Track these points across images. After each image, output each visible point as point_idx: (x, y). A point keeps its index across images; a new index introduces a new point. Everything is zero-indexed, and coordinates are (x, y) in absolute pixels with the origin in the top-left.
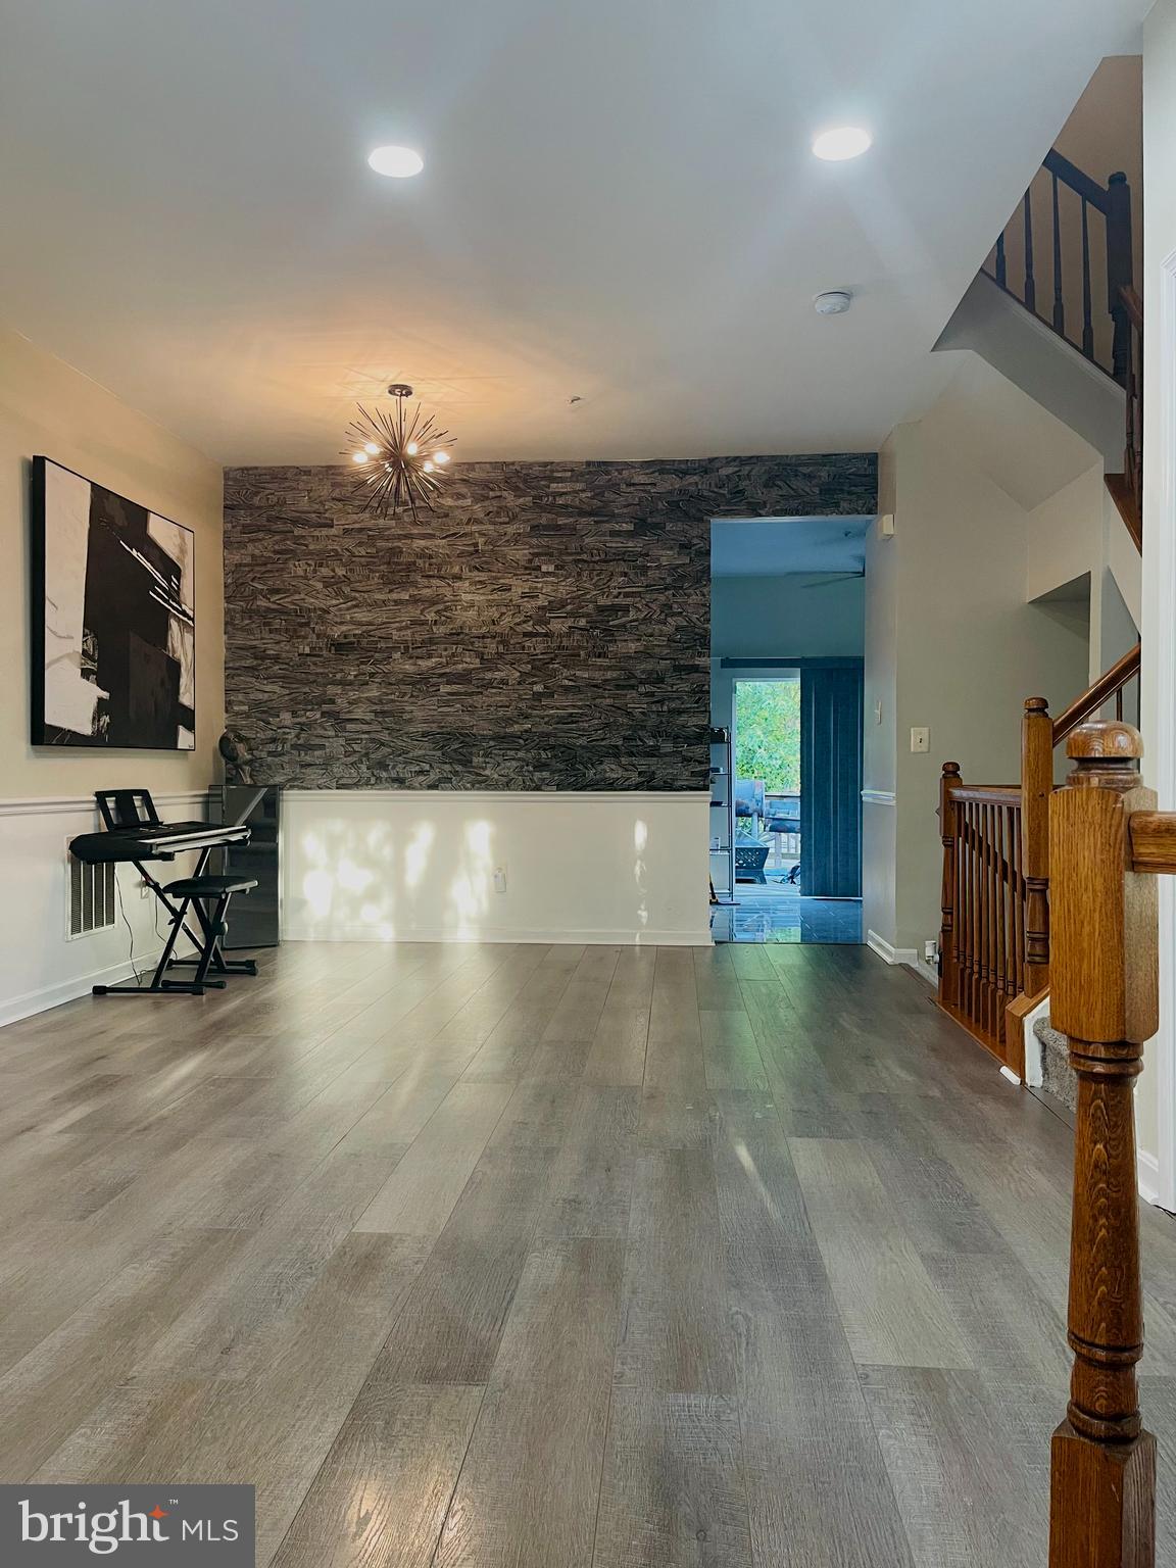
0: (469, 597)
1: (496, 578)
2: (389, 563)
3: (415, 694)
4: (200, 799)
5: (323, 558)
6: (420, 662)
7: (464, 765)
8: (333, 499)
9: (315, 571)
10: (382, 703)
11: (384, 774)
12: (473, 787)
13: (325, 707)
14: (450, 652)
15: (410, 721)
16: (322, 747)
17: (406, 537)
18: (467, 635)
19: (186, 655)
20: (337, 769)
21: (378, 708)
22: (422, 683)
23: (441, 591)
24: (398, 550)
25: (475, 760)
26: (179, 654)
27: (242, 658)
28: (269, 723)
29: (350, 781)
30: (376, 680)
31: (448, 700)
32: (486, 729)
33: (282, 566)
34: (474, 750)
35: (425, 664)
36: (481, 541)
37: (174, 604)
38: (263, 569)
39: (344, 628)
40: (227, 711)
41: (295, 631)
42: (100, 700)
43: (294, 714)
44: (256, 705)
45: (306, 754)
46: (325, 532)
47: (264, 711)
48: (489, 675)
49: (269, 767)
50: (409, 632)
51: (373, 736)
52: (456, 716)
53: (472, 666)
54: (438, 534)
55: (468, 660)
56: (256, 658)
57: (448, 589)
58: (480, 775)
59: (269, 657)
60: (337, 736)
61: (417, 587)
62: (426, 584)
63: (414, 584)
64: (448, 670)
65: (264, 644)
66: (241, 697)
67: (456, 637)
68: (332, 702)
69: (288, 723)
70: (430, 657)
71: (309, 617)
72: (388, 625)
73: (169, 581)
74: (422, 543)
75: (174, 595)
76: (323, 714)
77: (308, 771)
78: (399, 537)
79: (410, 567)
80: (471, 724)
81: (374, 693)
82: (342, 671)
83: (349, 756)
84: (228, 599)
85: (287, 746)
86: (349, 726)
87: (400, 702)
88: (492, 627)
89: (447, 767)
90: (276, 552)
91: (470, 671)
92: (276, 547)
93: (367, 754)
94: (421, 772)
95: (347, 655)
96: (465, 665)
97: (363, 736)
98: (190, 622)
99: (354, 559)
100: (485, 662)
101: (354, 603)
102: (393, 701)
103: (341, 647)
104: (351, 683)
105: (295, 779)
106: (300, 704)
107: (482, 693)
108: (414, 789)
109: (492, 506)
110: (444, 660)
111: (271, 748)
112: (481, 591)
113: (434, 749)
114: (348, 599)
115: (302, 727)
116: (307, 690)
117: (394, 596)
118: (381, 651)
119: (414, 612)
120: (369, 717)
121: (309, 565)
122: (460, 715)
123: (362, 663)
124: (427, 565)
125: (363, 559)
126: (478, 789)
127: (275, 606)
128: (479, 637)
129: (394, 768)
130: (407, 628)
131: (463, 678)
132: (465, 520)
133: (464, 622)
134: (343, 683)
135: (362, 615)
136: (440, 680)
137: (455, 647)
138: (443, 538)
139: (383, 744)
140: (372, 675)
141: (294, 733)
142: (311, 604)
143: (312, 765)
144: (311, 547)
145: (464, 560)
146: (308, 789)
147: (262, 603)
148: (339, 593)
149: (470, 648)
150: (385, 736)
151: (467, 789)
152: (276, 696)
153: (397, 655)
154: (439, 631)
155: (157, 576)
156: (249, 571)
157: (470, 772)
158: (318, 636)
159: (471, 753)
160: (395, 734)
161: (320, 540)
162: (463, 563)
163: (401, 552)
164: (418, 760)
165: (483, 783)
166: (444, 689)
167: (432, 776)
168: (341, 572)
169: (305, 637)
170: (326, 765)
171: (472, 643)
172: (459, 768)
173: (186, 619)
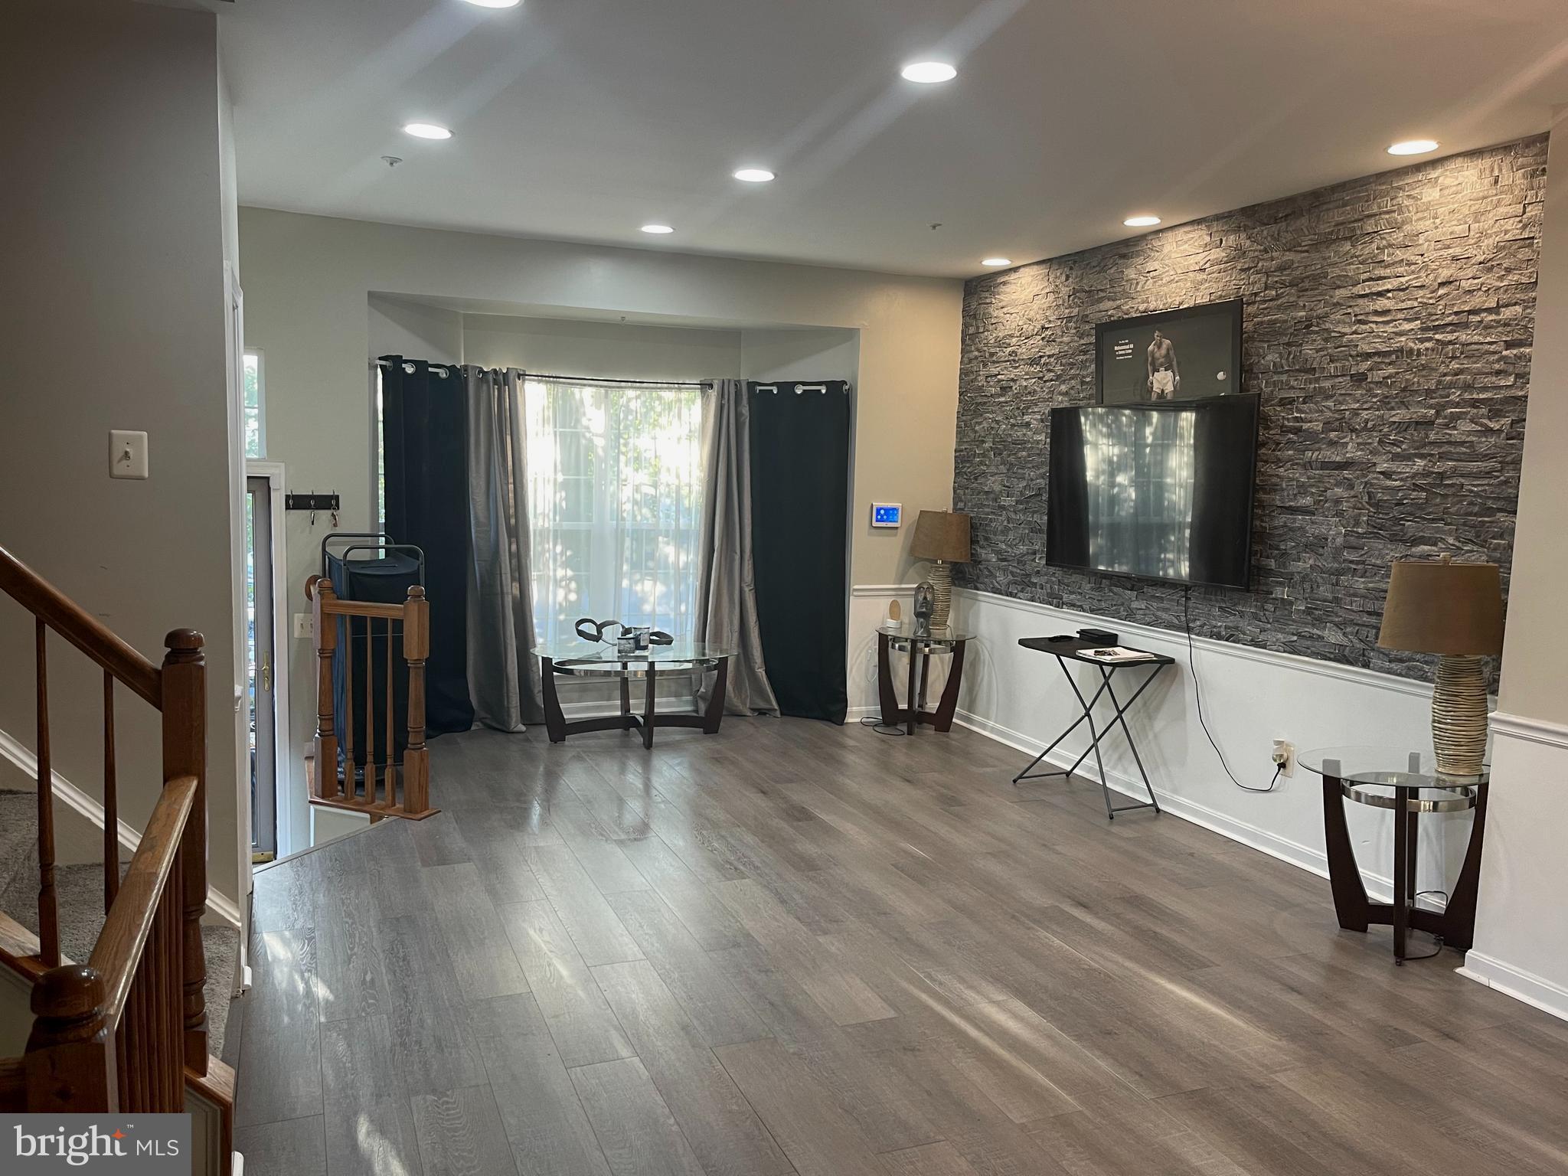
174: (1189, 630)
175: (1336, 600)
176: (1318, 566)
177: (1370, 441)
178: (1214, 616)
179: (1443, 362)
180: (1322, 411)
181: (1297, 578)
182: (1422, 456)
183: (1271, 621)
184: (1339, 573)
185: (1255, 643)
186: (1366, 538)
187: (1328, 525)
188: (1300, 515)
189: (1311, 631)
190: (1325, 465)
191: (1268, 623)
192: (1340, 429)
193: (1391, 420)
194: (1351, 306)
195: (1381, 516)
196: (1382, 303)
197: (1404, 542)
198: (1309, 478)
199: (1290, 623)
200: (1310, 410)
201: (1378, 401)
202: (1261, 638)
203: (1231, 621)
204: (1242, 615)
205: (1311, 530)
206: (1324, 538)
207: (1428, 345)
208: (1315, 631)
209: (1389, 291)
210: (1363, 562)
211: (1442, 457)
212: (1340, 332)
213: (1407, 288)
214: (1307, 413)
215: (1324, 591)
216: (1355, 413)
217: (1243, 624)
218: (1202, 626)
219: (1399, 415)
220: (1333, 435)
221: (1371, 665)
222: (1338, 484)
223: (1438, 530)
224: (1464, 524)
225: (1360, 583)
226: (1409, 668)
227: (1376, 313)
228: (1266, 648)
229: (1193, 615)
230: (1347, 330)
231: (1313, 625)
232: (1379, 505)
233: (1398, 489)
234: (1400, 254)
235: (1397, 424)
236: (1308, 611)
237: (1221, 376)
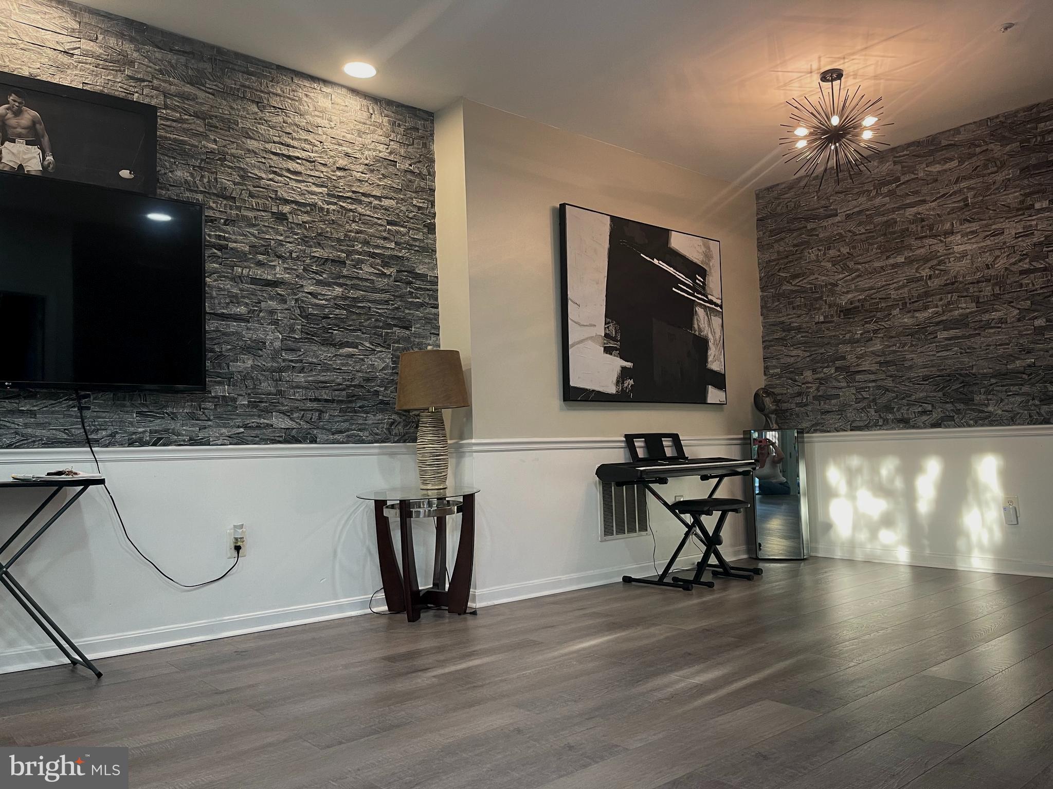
0: (962, 248)
1: (987, 225)
2: (885, 235)
3: (914, 343)
4: (739, 442)
5: (829, 243)
6: (917, 315)
7: (966, 404)
8: (836, 193)
9: (825, 254)
10: (885, 355)
11: (890, 416)
12: (976, 424)
13: (838, 363)
14: (945, 301)
15: (911, 367)
16: (837, 396)
17: (899, 208)
18: (961, 283)
19: (714, 333)
20: (850, 414)
21: (882, 359)
22: (921, 332)
23: (934, 248)
24: (892, 221)
25: (977, 398)
26: (706, 331)
27: (774, 332)
28: (796, 381)
29: (861, 424)
30: (879, 336)
31: (947, 345)
32: (984, 367)
33: (799, 255)
34: (975, 389)
35: (921, 316)
36: (970, 195)
37: (700, 296)
38: (786, 261)
39: (850, 296)
40: (765, 374)
41: (812, 304)
42: (624, 369)
43: (814, 371)
44: (786, 367)
45: (825, 403)
46: (831, 221)
47: (791, 371)
48: (986, 317)
49: (798, 416)
50: (906, 289)
51: (879, 383)
52: (955, 358)
53: (968, 310)
54: (928, 198)
55: (964, 305)
56: (784, 331)
57: (941, 245)
58: (983, 412)
59: (793, 329)
60: (849, 386)
61: (911, 249)
62: (920, 245)
63: (909, 248)
64: (944, 318)
65: (789, 319)
66: (774, 362)
67: (953, 286)
68: (844, 358)
69: (810, 379)
70: (926, 308)
71: (822, 292)
72: (885, 287)
73: (694, 279)
74: (914, 210)
75: (702, 289)
76: (837, 369)
77: (828, 417)
78: (893, 210)
79: (905, 233)
80: (971, 364)
81: (877, 346)
82: (850, 331)
83: (859, 402)
84: (763, 289)
85: (810, 398)
86: (858, 377)
87: (901, 352)
88: (986, 271)
89: (949, 407)
90: (795, 246)
91: (967, 315)
92: (795, 242)
93: (874, 400)
94: (924, 412)
95: (854, 318)
96: (961, 311)
97: (870, 385)
98: (718, 309)
99: (855, 238)
100: (980, 305)
101: (857, 273)
102: (895, 352)
103: (848, 312)
104: (858, 341)
105: (817, 424)
106: (817, 363)
107: (979, 334)
108: (919, 428)
109: (978, 161)
110: (940, 309)
111: (798, 400)
112: (973, 241)
113: (935, 391)
114: (852, 271)
115: (821, 381)
116: (823, 351)
117: (891, 261)
118: (881, 310)
119: (911, 272)
120: (875, 367)
121: (820, 250)
122: (958, 358)
123: (866, 323)
124: (919, 228)
125: (863, 236)
126: (982, 425)
127: (796, 288)
128: (972, 283)
129: (898, 410)
130: (903, 286)
131: (961, 322)
132: (953, 179)
133: (958, 272)
134: (852, 342)
135: (864, 283)
136: (937, 328)
137: (950, 296)
138: (933, 201)
139: (887, 390)
140: (875, 332)
141: (814, 386)
142: (823, 281)
143: (828, 412)
144: (821, 236)
145: (954, 216)
146: (828, 432)
147: (787, 287)
148: (845, 268)
149: (965, 294)
150: (889, 383)
151: (969, 426)
152: (800, 359)
153: (896, 312)
154: (935, 283)
155: (681, 276)
156: (776, 265)
157: (973, 410)
158: (830, 306)
159: (972, 392)
160: (898, 381)
161: (828, 228)
162: (953, 219)
163: (896, 222)
164: (919, 402)
165: (986, 419)
166: (942, 335)
167: (935, 415)
168: (845, 250)
169: (820, 309)
170: (841, 411)
171: (967, 290)
172: (961, 406)
173: (713, 306)
174: (89, 443)
175: (280, 393)
176: (258, 366)
177: (295, 267)
178: (131, 423)
179: (347, 222)
180: (245, 235)
181: (237, 377)
182: (340, 285)
183: (212, 418)
184: (280, 370)
185: (193, 442)
186: (302, 342)
187: (265, 331)
188: (235, 322)
189: (258, 421)
190: (254, 281)
191: (209, 420)
192: (266, 253)
193: (312, 254)
194: (265, 158)
195: (312, 326)
196: (292, 165)
197: (334, 345)
198: (241, 290)
199: (234, 417)
200: (234, 232)
201: (298, 238)
202: (201, 435)
203: (157, 424)
204: (174, 417)
205: (247, 335)
206: (262, 342)
207: (333, 207)
208: (262, 421)
209: (298, 158)
210: (301, 361)
211: (355, 287)
212: (256, 175)
213: (314, 162)
214: (230, 234)
215: (266, 386)
216: (280, 244)
217: (172, 425)
218: (113, 435)
219: (318, 252)
220: (260, 257)
221: (318, 440)
222: (271, 298)
223: (358, 337)
224: (375, 334)
225: (301, 378)
226: (348, 436)
227: (288, 170)
228: (209, 445)
229: (94, 425)
230: (264, 176)
231: (259, 416)
232: (307, 317)
233: (323, 306)
234: (304, 135)
235: (323, 260)
236: (253, 405)
237: (125, 174)
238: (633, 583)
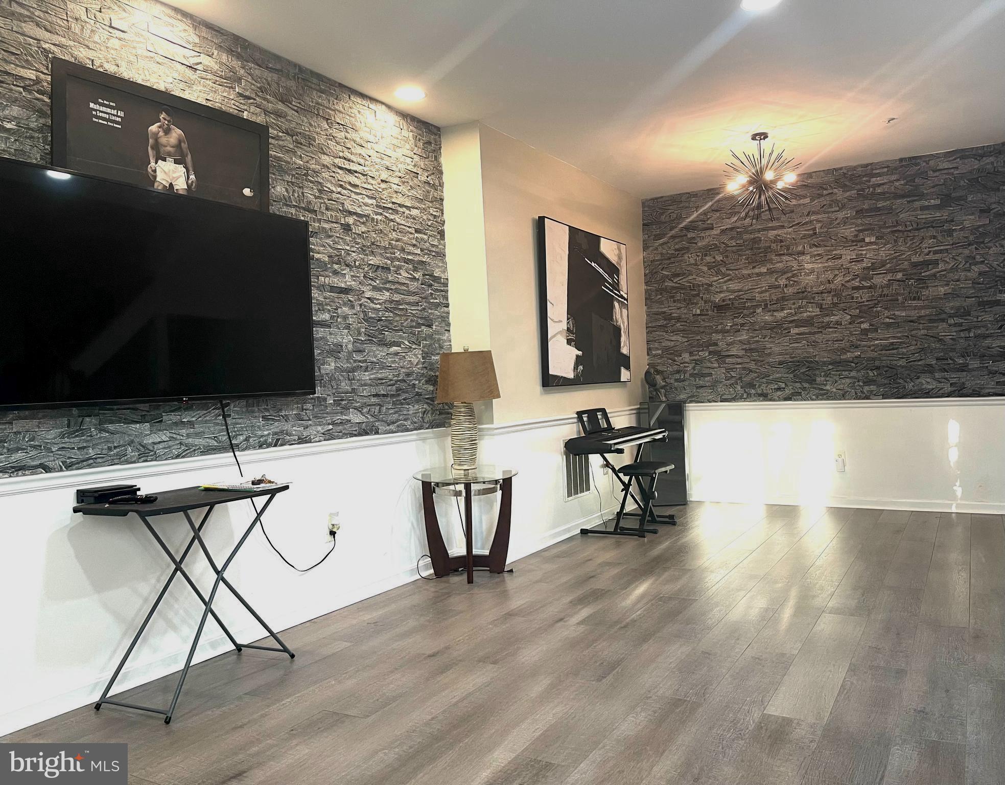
0: (810, 266)
1: (829, 251)
2: (752, 249)
3: (773, 336)
4: (635, 412)
5: (707, 250)
6: (775, 314)
7: (810, 383)
8: (713, 211)
9: (702, 260)
10: (750, 344)
11: (753, 391)
12: (817, 399)
13: (711, 348)
14: (797, 306)
15: (770, 354)
16: (710, 374)
17: (763, 230)
18: (809, 292)
19: (623, 323)
20: (720, 389)
21: (747, 347)
22: (777, 328)
23: (789, 264)
24: (758, 239)
25: (818, 379)
26: (620, 322)
27: (656, 320)
28: (675, 361)
29: (729, 397)
30: (745, 328)
31: (797, 338)
32: (825, 357)
33: (680, 258)
34: (817, 372)
35: (780, 315)
36: (818, 225)
37: (616, 292)
38: (668, 262)
39: (722, 295)
40: (648, 354)
41: (690, 300)
42: (577, 356)
43: (691, 354)
44: (666, 349)
45: (700, 380)
46: (708, 233)
47: (672, 353)
48: (826, 319)
49: (676, 389)
50: (767, 294)
51: (744, 366)
52: (803, 349)
53: (814, 314)
54: (786, 225)
55: (811, 309)
56: (665, 320)
57: (794, 262)
58: (822, 389)
59: (673, 318)
60: (720, 367)
61: (772, 263)
62: (779, 260)
63: (771, 261)
64: (796, 318)
65: (670, 310)
66: (656, 345)
67: (803, 294)
68: (716, 344)
69: (687, 360)
70: (783, 309)
71: (699, 290)
72: (752, 291)
73: (613, 278)
74: (775, 232)
75: (616, 286)
76: (710, 353)
77: (701, 390)
78: (759, 231)
79: (768, 250)
80: (814, 354)
81: (744, 337)
82: (722, 323)
83: (728, 380)
84: (646, 283)
85: (687, 375)
86: (727, 360)
87: (762, 342)
88: (828, 285)
89: (798, 385)
90: (676, 250)
91: (812, 318)
92: (677, 247)
93: (740, 378)
94: (779, 389)
95: (725, 313)
96: (808, 313)
97: (738, 366)
98: (626, 302)
99: (728, 249)
100: (822, 310)
101: (729, 278)
102: (758, 341)
103: (721, 308)
104: (728, 331)
105: (693, 396)
106: (694, 347)
107: (821, 332)
108: (774, 400)
109: (825, 201)
110: (793, 311)
111: (677, 376)
112: (819, 261)
113: (787, 373)
114: (724, 275)
115: (697, 362)
116: (699, 337)
117: (757, 270)
118: (748, 308)
119: (771, 280)
120: (741, 353)
121: (698, 256)
122: (806, 349)
123: (735, 317)
124: (779, 247)
125: (734, 248)
126: (821, 400)
127: (677, 285)
128: (817, 293)
129: (759, 387)
130: (766, 291)
131: (808, 322)
132: (806, 213)
133: (807, 283)
134: (724, 332)
135: (733, 286)
136: (790, 325)
137: (800, 301)
138: (789, 228)
139: (751, 371)
140: (742, 325)
141: (691, 366)
142: (700, 281)
143: (702, 387)
144: (699, 244)
145: (806, 241)
146: (702, 402)
147: (669, 284)
148: (718, 272)
149: (812, 301)
150: (752, 366)
151: (812, 400)
152: (679, 343)
153: (759, 310)
154: (790, 291)
155: (606, 276)
156: (660, 264)
157: (814, 388)
158: (706, 302)
159: (815, 375)
160: (759, 364)
161: (706, 239)
162: (805, 243)
163: (761, 240)
164: (776, 381)
165: (824, 395)
166: (794, 331)
167: (787, 391)
168: (719, 258)
169: (696, 304)
170: (713, 386)
171: (814, 298)
172: (806, 385)
173: (623, 300)
174: (232, 448)
175: (354, 391)
176: (338, 367)
177: (358, 275)
178: (259, 427)
179: (390, 232)
180: (324, 246)
181: (326, 378)
182: (388, 290)
183: (311, 417)
184: (353, 370)
185: (302, 440)
186: (366, 344)
187: (342, 335)
188: (322, 328)
189: (341, 418)
190: (333, 289)
191: (310, 420)
192: (338, 263)
193: (369, 262)
194: (334, 172)
195: (372, 328)
196: (352, 179)
197: (386, 345)
198: (325, 298)
199: (325, 415)
200: (317, 244)
201: (359, 247)
202: (305, 434)
203: (276, 427)
204: (286, 418)
205: (331, 339)
206: (340, 345)
207: (379, 217)
208: (344, 417)
209: (356, 172)
210: (365, 361)
211: (397, 291)
212: (329, 189)
213: (366, 175)
214: (314, 245)
215: (345, 386)
216: (348, 253)
217: (287, 426)
218: (247, 439)
219: (374, 260)
220: (336, 267)
221: (380, 431)
222: (345, 304)
223: (401, 337)
224: (411, 333)
225: (366, 377)
226: (398, 426)
227: (350, 183)
228: (311, 442)
229: (235, 431)
230: (334, 189)
231: (341, 413)
232: (367, 319)
233: (378, 310)
234: (359, 150)
235: (376, 267)
236: (337, 403)
237: (247, 192)
238: (589, 534)
